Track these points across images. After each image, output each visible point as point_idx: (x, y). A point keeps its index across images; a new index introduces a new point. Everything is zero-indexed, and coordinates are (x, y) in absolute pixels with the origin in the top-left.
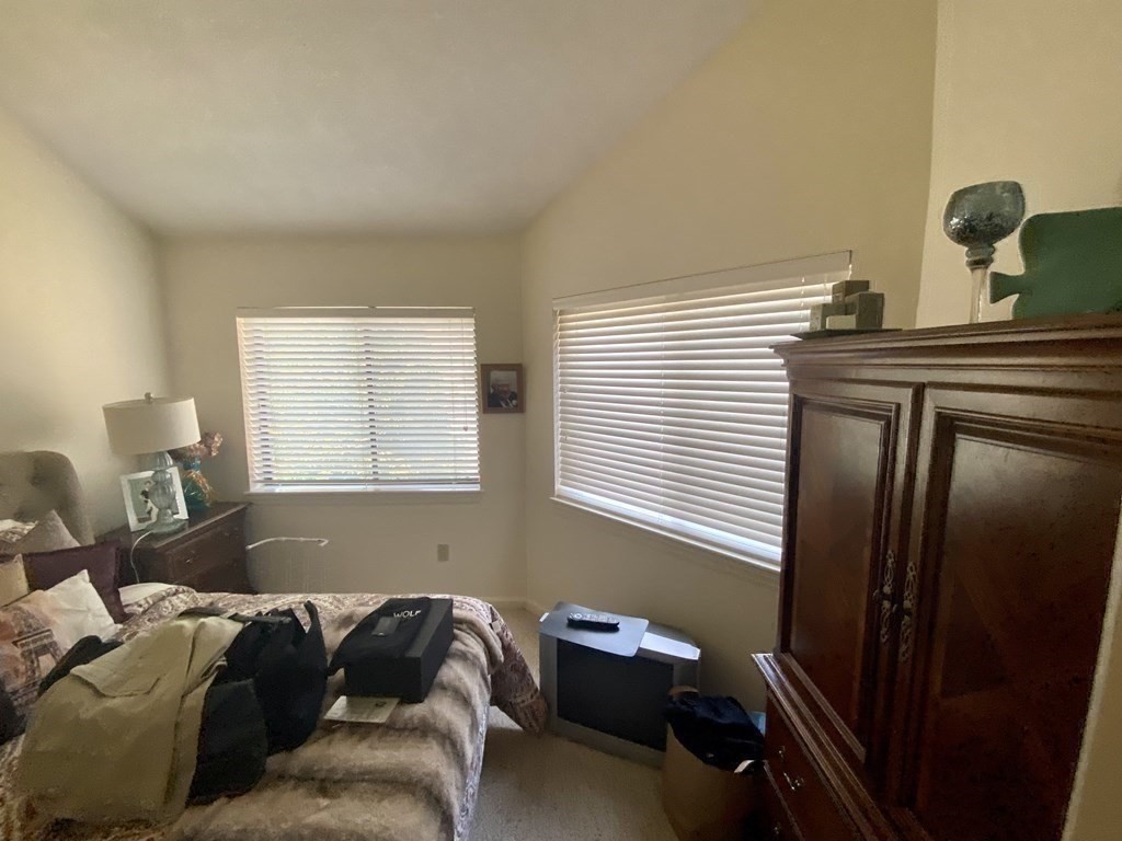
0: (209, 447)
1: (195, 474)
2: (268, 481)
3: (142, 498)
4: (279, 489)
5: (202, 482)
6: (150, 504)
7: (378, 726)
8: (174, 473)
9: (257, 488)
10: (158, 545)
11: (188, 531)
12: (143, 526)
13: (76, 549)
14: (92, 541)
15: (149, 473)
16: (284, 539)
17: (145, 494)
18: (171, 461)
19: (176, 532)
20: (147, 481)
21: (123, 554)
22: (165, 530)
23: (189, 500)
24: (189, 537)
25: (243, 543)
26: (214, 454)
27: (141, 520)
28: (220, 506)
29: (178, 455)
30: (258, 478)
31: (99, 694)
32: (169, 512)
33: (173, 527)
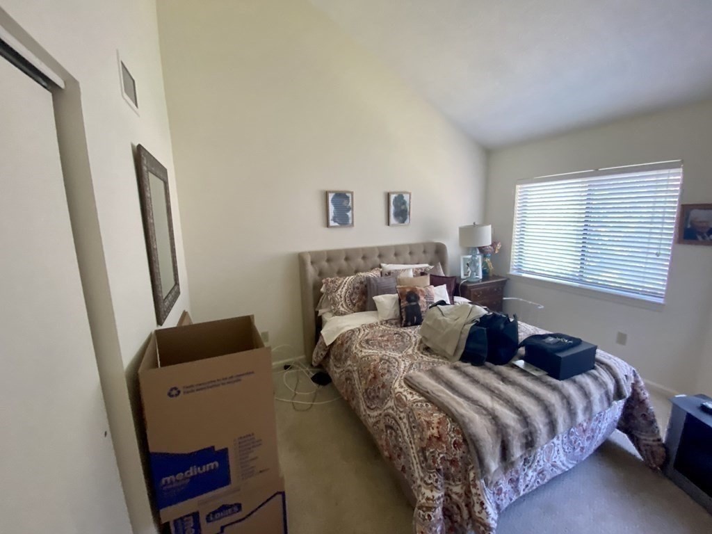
0: (495, 249)
1: (488, 260)
2: (519, 270)
3: (467, 266)
4: (524, 275)
5: (490, 264)
6: (469, 269)
7: (533, 375)
8: (479, 257)
9: (513, 272)
10: (469, 285)
11: (481, 283)
12: (465, 277)
13: (443, 277)
14: (448, 276)
15: (470, 257)
16: (521, 300)
17: (468, 264)
18: (478, 252)
19: (476, 282)
20: (469, 259)
21: (457, 286)
22: (472, 280)
23: (484, 272)
24: (481, 286)
25: (502, 296)
26: (496, 252)
27: (465, 275)
28: (495, 277)
29: (482, 250)
30: (515, 268)
31: (443, 315)
32: (475, 274)
33: (475, 280)
